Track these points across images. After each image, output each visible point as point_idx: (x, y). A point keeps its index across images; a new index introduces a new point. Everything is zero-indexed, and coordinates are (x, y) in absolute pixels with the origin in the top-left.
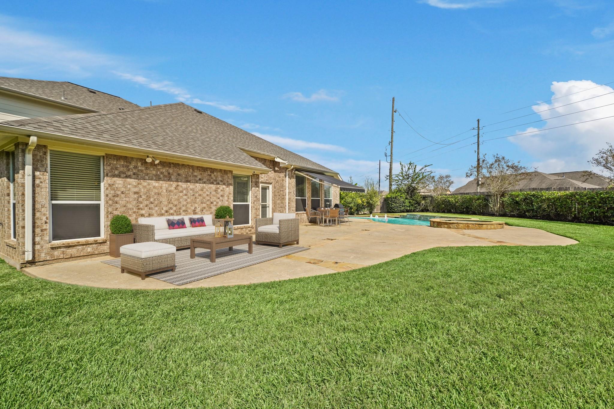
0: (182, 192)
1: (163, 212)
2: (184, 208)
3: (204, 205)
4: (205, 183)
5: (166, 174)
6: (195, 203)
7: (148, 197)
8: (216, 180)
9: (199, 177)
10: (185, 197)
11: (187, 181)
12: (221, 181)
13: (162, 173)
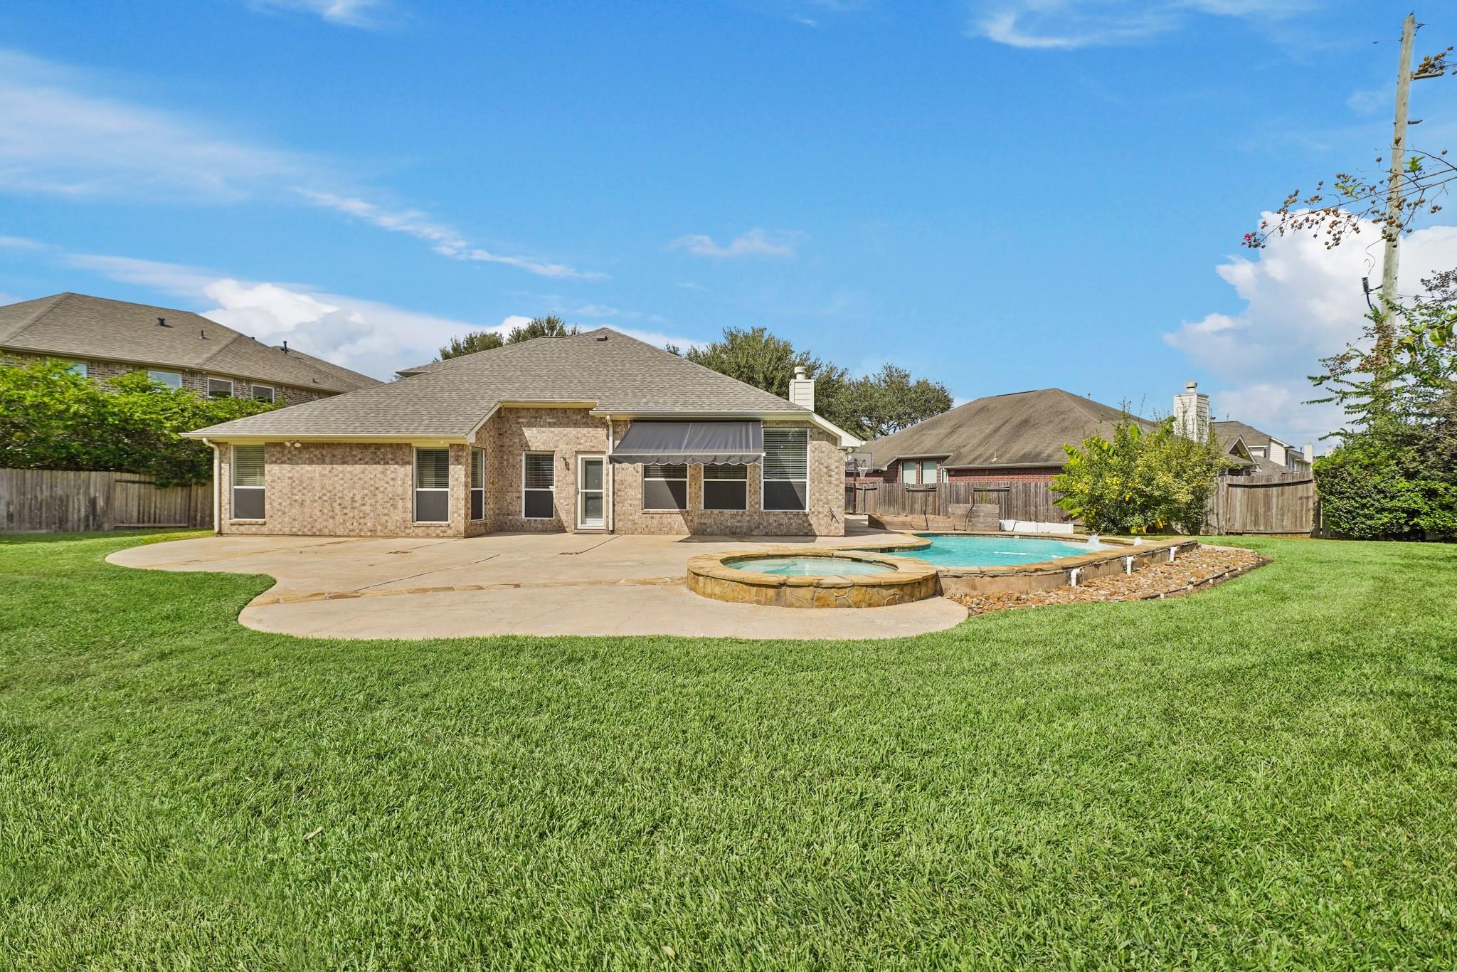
0: (337, 476)
1: (316, 498)
2: (340, 495)
3: (366, 492)
4: (367, 463)
5: (319, 456)
6: (354, 488)
7: (302, 482)
8: (383, 459)
9: (359, 456)
10: (341, 482)
11: (344, 463)
12: (392, 459)
13: (315, 456)
